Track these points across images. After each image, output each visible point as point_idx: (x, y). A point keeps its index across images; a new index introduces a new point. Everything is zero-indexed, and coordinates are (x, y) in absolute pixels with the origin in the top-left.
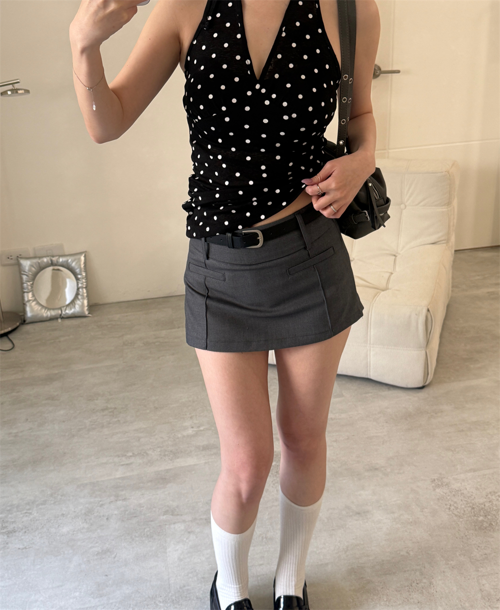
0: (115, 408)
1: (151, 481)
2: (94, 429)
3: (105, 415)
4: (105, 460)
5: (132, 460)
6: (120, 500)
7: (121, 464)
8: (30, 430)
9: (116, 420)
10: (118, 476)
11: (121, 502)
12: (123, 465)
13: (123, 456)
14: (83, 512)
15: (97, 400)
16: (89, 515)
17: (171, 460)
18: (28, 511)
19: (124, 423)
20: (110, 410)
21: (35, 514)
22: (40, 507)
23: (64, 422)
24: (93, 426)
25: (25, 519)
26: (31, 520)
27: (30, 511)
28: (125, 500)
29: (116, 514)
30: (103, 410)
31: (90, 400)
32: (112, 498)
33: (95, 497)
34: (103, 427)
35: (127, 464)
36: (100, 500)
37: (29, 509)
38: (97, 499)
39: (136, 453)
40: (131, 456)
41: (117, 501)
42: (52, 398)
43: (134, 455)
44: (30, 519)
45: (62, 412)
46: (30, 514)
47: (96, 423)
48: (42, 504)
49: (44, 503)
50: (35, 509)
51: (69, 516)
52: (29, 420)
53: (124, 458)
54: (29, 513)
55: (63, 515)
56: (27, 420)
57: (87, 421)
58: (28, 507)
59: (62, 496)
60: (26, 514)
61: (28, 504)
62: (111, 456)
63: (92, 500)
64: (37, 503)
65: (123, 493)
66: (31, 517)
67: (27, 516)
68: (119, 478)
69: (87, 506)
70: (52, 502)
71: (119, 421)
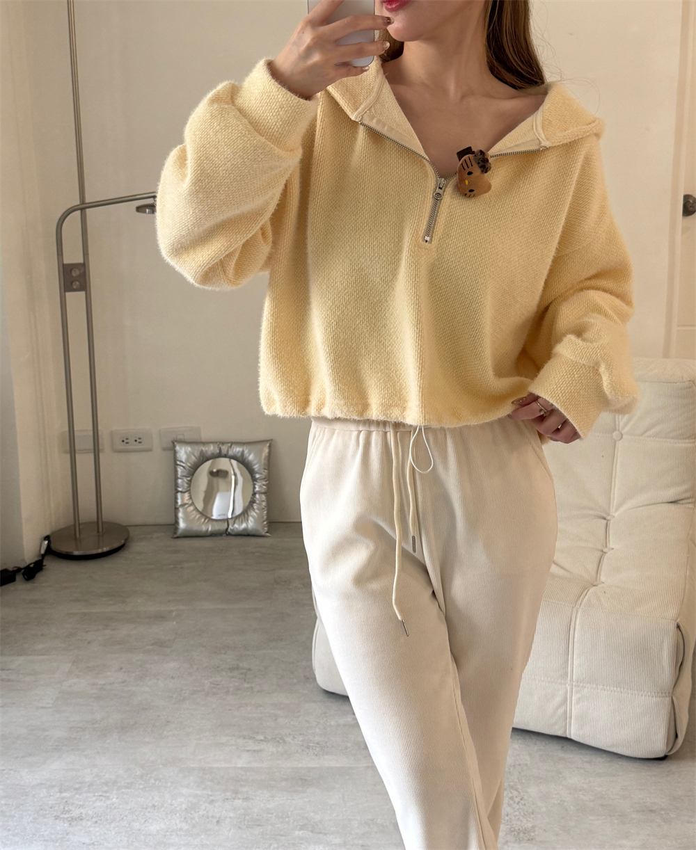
0: (249, 670)
1: (286, 780)
2: (214, 694)
3: (233, 677)
4: (224, 739)
5: (263, 746)
6: (239, 799)
7: (246, 749)
8: (123, 682)
9: (249, 686)
10: (239, 765)
11: (240, 801)
12: (248, 751)
13: (249, 739)
14: (184, 806)
15: (225, 654)
16: (193, 812)
17: (316, 755)
18: (104, 794)
19: (258, 691)
20: (242, 671)
21: (114, 800)
22: (124, 790)
23: (172, 678)
24: (214, 690)
25: (98, 804)
26: (107, 807)
27: (108, 795)
28: (246, 799)
29: (230, 817)
30: (231, 669)
31: (215, 652)
32: (229, 794)
33: (204, 789)
34: (227, 693)
35: (254, 751)
36: (210, 793)
37: (106, 792)
38: (205, 792)
39: (270, 738)
40: (261, 740)
41: (234, 799)
42: (160, 644)
43: (266, 740)
44: (105, 805)
45: (172, 665)
46: (108, 798)
47: (218, 687)
48: (126, 787)
49: (129, 786)
50: (115, 792)
51: (163, 809)
52: (124, 670)
53: (250, 742)
54: (105, 797)
55: (154, 806)
56: (121, 669)
57: (206, 682)
58: (106, 788)
59: (155, 780)
60: (101, 798)
61: (106, 784)
62: (234, 736)
63: (199, 792)
64: (119, 785)
65: (244, 789)
66: (108, 802)
67: (101, 800)
68: (241, 768)
69: (190, 799)
70: (142, 787)
71: (252, 688)
